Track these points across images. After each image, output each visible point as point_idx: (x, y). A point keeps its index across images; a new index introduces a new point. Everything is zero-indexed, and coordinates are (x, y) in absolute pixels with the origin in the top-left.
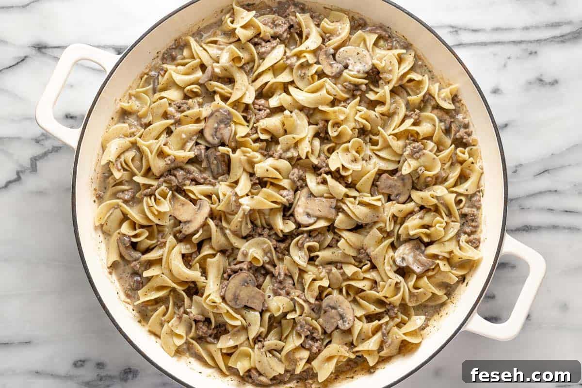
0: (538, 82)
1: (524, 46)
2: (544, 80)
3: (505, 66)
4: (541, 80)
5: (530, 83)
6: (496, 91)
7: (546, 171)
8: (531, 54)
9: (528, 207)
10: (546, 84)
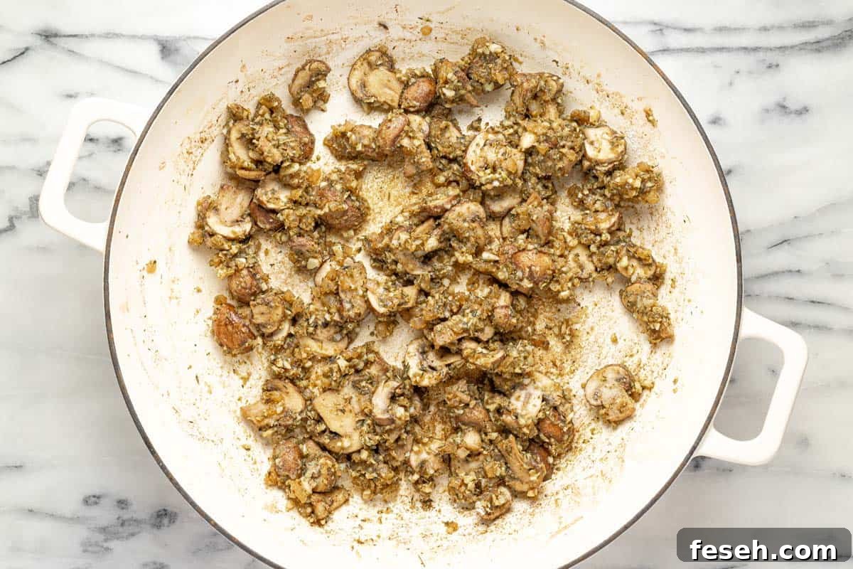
0: (779, 108)
1: (761, 55)
2: (787, 106)
3: (731, 84)
4: (784, 107)
5: (767, 111)
6: (715, 121)
7: (786, 241)
8: (770, 67)
9: (757, 292)
10: (791, 113)
